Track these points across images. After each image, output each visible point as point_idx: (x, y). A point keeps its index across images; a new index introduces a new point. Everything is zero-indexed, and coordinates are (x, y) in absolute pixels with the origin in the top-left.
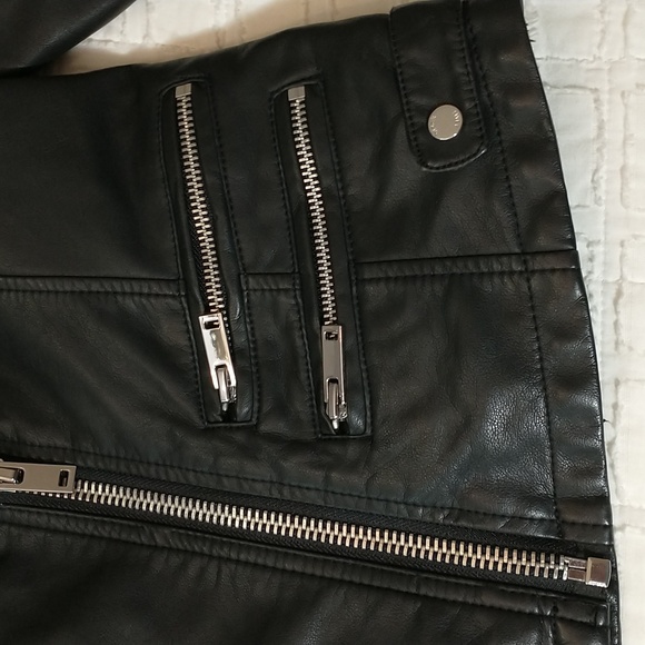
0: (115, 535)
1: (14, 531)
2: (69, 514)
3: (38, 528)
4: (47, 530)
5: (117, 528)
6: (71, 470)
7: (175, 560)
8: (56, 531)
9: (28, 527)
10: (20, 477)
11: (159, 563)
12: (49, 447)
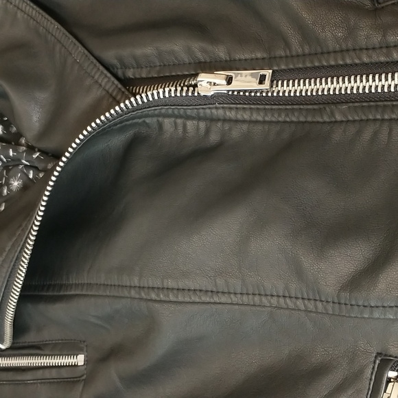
0: (302, 119)
1: (227, 126)
2: (267, 107)
3: (244, 121)
4: (251, 122)
5: (304, 113)
6: (268, 73)
7: (352, 129)
8: (257, 122)
9: (237, 121)
10: (229, 80)
11: (337, 135)
12: (252, 59)
